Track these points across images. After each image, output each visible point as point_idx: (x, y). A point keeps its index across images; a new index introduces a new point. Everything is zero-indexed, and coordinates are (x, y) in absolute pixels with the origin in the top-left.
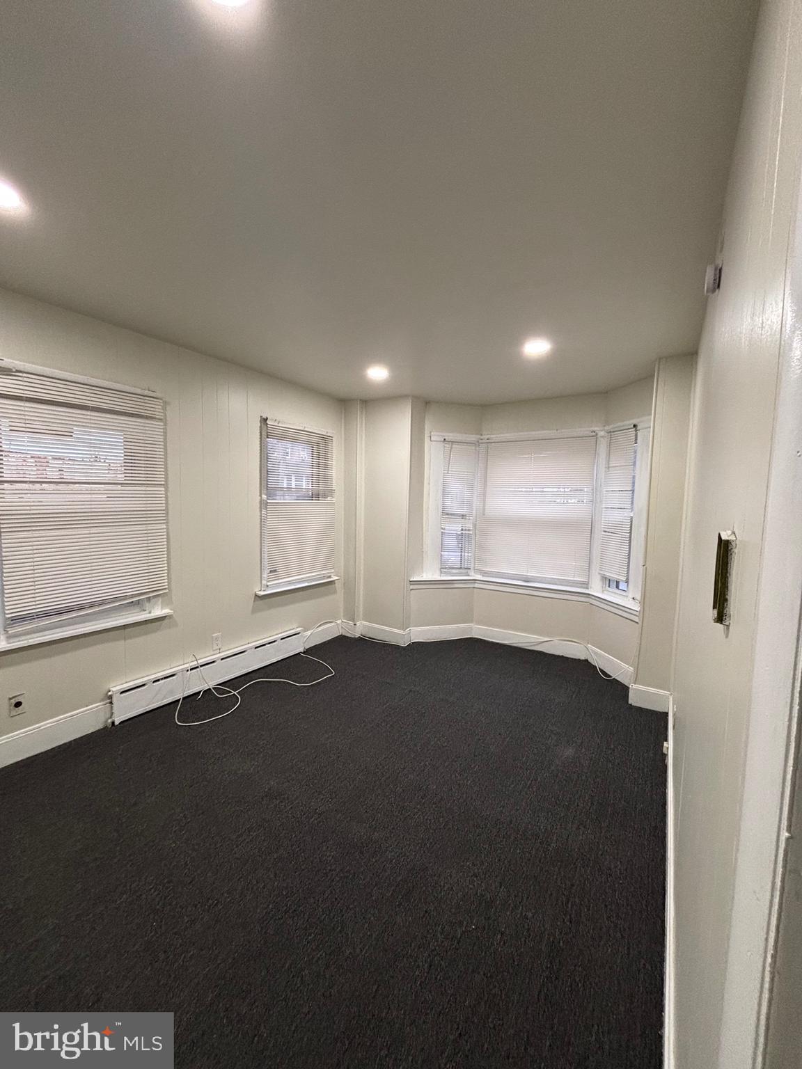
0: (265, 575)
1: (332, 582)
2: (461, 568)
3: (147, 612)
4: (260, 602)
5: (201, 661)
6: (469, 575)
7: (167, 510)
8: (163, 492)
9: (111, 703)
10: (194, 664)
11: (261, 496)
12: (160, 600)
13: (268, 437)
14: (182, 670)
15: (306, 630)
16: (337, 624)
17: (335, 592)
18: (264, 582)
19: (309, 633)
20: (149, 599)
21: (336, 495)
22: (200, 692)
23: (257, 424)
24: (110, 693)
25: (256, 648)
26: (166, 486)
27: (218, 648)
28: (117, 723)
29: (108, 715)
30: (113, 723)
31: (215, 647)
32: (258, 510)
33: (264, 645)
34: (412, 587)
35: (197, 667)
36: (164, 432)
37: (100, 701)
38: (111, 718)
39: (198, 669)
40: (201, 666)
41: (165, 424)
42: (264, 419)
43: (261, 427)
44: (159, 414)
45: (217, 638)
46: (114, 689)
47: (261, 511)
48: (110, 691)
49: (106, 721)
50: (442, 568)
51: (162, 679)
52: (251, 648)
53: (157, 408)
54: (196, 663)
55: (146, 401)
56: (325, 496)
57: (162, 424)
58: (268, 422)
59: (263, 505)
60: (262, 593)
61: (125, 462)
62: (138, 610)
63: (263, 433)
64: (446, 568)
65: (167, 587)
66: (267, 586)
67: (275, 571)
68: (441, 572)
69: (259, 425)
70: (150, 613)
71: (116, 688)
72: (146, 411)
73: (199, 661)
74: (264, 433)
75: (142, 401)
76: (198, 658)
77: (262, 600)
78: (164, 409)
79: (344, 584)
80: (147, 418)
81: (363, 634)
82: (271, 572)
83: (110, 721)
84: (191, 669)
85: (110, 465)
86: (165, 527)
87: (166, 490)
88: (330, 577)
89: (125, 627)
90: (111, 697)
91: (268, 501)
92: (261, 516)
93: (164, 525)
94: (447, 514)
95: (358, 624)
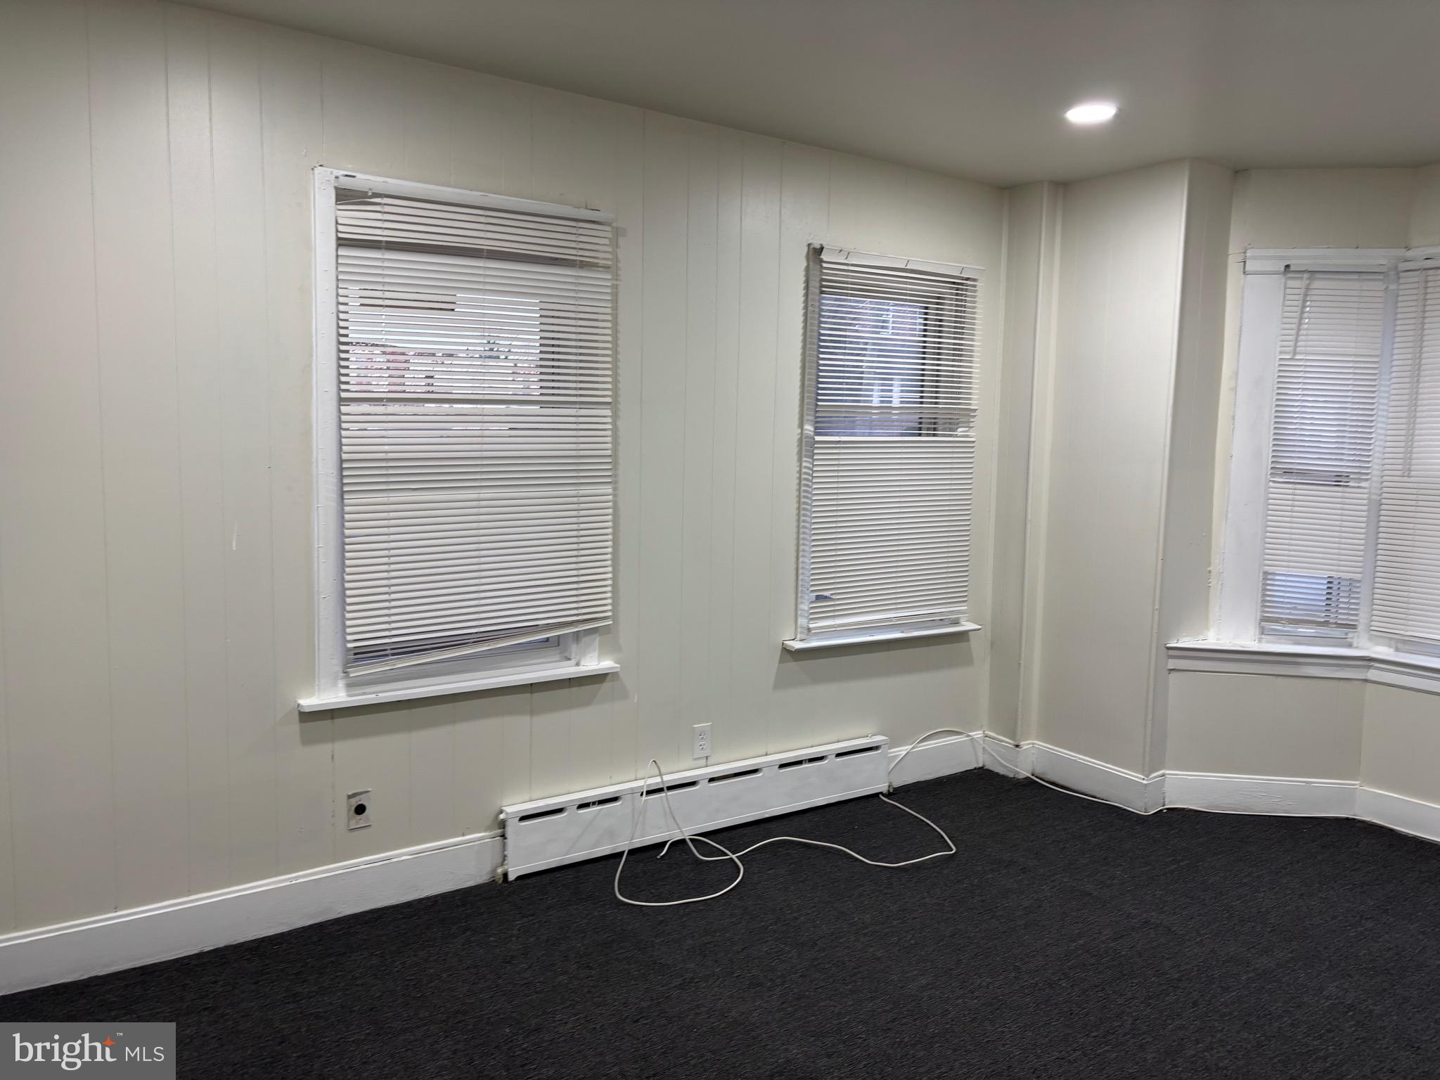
0: (804, 607)
1: (962, 636)
2: (1326, 624)
3: (573, 662)
4: (793, 665)
5: (670, 778)
6: (1350, 646)
7: (615, 456)
8: (609, 420)
9: (503, 836)
10: (655, 781)
11: (801, 426)
12: (597, 639)
13: (822, 292)
14: (632, 791)
15: (894, 743)
16: (973, 740)
17: (968, 661)
18: (802, 621)
19: (902, 751)
20: (577, 636)
21: (977, 422)
22: (667, 842)
23: (800, 263)
24: (502, 816)
25: (782, 766)
26: (613, 405)
27: (704, 754)
28: (512, 877)
29: (500, 860)
30: (505, 875)
31: (698, 753)
32: (796, 458)
33: (800, 763)
34: (1172, 664)
35: (660, 790)
36: (611, 294)
37: (485, 831)
38: (502, 865)
39: (663, 794)
40: (670, 788)
41: (616, 277)
42: (815, 249)
43: (807, 269)
44: (603, 257)
45: (702, 733)
46: (509, 809)
47: (800, 460)
48: (501, 812)
49: (494, 870)
50: (1264, 619)
51: (594, 803)
52: (769, 765)
53: (598, 243)
54: (658, 780)
55: (581, 231)
56: (952, 425)
57: (609, 277)
58: (824, 257)
59: (807, 448)
60: (798, 645)
61: (541, 359)
62: (557, 658)
63: (812, 283)
64: (1277, 620)
65: (609, 614)
66: (809, 630)
67: (826, 598)
68: (1263, 631)
69: (805, 264)
70: (578, 664)
71: (514, 807)
72: (581, 253)
73: (666, 778)
74: (815, 284)
75: (574, 231)
76: (663, 770)
77: (796, 660)
78: (615, 243)
79: (992, 644)
80: (583, 265)
81: (1038, 771)
82: (819, 598)
83: (500, 870)
84: (649, 793)
85: (516, 365)
86: (610, 491)
87: (615, 416)
88: (956, 622)
89: (532, 688)
90: (503, 824)
91: (818, 438)
92: (800, 472)
93: (610, 486)
94: (1287, 472)
95: (1026, 745)
